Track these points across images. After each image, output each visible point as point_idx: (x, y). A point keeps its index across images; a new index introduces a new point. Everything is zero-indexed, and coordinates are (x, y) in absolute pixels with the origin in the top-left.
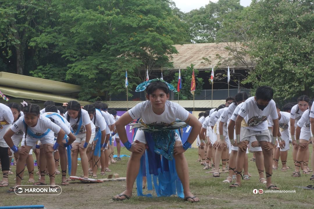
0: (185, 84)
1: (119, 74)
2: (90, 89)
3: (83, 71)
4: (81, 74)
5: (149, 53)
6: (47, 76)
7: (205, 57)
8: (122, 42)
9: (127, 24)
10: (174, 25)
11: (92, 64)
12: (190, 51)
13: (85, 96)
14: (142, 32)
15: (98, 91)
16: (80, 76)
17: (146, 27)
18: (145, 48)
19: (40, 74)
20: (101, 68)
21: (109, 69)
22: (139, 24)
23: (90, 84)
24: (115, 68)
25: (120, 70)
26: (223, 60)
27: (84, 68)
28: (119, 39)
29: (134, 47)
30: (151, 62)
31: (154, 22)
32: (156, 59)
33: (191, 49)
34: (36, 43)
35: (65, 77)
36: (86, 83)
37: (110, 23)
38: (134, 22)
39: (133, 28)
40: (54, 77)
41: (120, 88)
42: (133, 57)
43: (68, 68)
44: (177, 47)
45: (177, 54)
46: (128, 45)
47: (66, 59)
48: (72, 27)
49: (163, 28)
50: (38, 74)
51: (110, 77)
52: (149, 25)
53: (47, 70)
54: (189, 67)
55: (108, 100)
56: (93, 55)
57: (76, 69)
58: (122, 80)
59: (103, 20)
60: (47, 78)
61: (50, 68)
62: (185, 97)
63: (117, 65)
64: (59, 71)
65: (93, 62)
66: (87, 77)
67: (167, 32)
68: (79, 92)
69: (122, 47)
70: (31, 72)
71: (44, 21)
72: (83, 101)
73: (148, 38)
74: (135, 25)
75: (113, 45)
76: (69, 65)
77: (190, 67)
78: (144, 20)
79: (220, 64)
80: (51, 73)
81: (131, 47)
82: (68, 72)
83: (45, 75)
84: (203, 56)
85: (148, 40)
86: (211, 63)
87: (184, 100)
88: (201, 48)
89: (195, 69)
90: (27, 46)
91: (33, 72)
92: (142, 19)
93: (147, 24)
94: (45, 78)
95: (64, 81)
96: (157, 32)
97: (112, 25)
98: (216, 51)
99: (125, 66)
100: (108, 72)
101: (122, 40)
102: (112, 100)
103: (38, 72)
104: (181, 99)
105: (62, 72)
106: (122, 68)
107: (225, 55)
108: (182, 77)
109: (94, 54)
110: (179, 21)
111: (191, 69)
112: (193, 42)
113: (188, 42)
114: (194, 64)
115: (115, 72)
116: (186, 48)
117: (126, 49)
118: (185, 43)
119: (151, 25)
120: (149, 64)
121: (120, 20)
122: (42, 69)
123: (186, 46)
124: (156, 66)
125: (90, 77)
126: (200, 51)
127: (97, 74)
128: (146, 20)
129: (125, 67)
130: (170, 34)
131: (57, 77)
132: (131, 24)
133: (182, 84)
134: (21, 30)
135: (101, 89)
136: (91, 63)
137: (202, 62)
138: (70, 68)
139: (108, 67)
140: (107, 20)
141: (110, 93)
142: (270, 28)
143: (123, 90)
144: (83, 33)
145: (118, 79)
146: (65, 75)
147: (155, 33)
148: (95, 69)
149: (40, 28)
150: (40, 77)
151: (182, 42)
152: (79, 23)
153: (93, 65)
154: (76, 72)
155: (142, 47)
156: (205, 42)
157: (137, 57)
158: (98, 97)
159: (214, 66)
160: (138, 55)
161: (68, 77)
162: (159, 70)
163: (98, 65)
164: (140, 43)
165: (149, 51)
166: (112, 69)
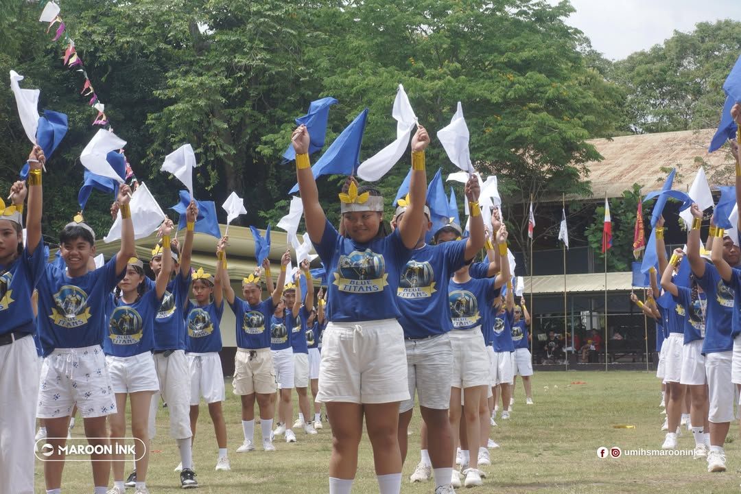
0: (621, 234)
5: (530, 161)
7: (668, 167)
9: (478, 96)
10: (590, 93)
12: (629, 153)
14: (513, 114)
17: (522, 100)
18: (521, 151)
22: (505, 95)
26: (713, 172)
29: (494, 149)
30: (537, 183)
31: (541, 89)
32: (548, 176)
33: (632, 147)
34: (273, 148)
37: (437, 96)
38: (494, 90)
39: (493, 104)
42: (494, 172)
44: (598, 144)
45: (599, 161)
46: (483, 146)
48: (352, 109)
49: (564, 101)
52: (531, 96)
54: (630, 192)
56: (400, 173)
59: (422, 90)
62: (622, 266)
67: (572, 109)
70: (262, 214)
71: (289, 98)
73: (528, 126)
74: (495, 98)
77: (632, 191)
78: (517, 85)
81: (488, 150)
84: (661, 163)
85: (527, 131)
86: (682, 179)
87: (619, 271)
88: (655, 144)
89: (643, 197)
90: (250, 158)
91: (267, 213)
92: (513, 84)
93: (525, 93)
96: (548, 112)
97: (442, 100)
98: (693, 151)
104: (611, 269)
107: (718, 160)
108: (612, 215)
109: (402, 170)
110: (600, 82)
111: (633, 195)
112: (636, 129)
113: (625, 130)
114: (641, 184)
116: (620, 145)
117: (477, 155)
118: (614, 134)
119: (534, 96)
120: (532, 189)
121: (461, 87)
123: (620, 141)
124: (549, 193)
126: (654, 151)
128: (523, 84)
130: (580, 115)
132: (487, 95)
133: (613, 233)
134: (236, 120)
137: (660, 179)
140: (431, 91)
144: (375, 122)
147: (544, 114)
149: (279, 113)
151: (610, 132)
152: (365, 99)
155: (513, 150)
156: (665, 130)
157: (504, 172)
160: (505, 167)
162: (556, 202)
164: (508, 138)
165: (532, 157)
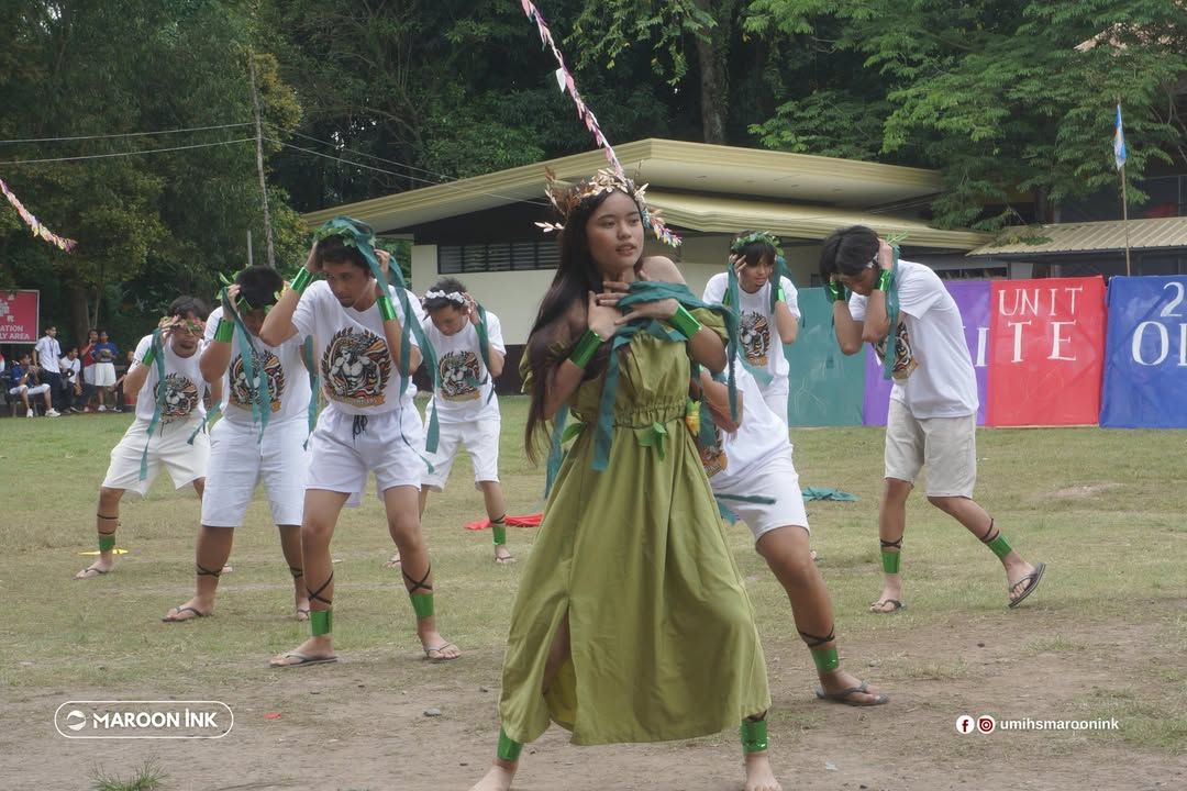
1: (1091, 116)
2: (975, 184)
3: (949, 113)
4: (941, 124)
6: (815, 140)
11: (982, 84)
13: (956, 208)
15: (1004, 189)
16: (936, 135)
19: (788, 136)
20: (1020, 99)
21: (1050, 99)
23: (977, 162)
24: (1073, 95)
25: (1092, 100)
27: (951, 101)
34: (768, 18)
35: (881, 139)
36: (962, 161)
40: (840, 143)
41: (1095, 172)
42: (1147, 42)
43: (888, 107)
47: (882, 72)
50: (778, 135)
51: (1056, 132)
53: (811, 118)
55: (1050, 221)
56: (984, 49)
57: (921, 110)
58: (1104, 139)
60: (814, 149)
61: (826, 107)
63: (1078, 81)
64: (857, 119)
65: (987, 77)
66: (964, 135)
68: (933, 196)
69: (1100, 9)
70: (754, 129)
72: (951, 229)
75: (1064, 5)
76: (892, 96)
80: (830, 126)
82: (891, 121)
83: (805, 138)
90: (738, 32)
91: (762, 127)
94: (805, 152)
95: (876, 154)
99: (1114, 82)
100: (1049, 110)
102: (1063, 220)
103: (778, 128)
105: (870, 121)
106: (1099, 93)
109: (987, 44)
115: (1072, 112)
117: (1115, 15)
122: (795, 116)
125: (975, 137)
127: (1003, 120)
129: (1112, 87)
131: (850, 142)
135: (1020, 179)
136: (981, 80)
138: (899, 104)
139: (1046, 94)
141: (1056, 195)
143: (1109, 179)
145: (1087, 137)
146: (879, 131)
148: (994, 105)
150: (787, 147)
153: (985, 86)
154: (922, 119)
155: (1180, 3)
157: (1163, 40)
158: (1009, 212)
160: (1166, 32)
161: (891, 141)
163: (1007, 85)
166: (1064, 99)
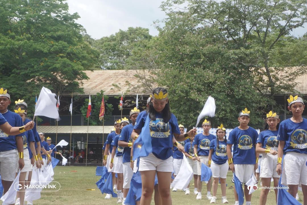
0: (95, 110)
1: (29, 99)
5: (59, 78)
7: (115, 84)
8: (33, 67)
9: (38, 49)
10: (85, 52)
12: (100, 77)
14: (53, 58)
17: (57, 52)
18: (55, 74)
22: (50, 50)
24: (24, 93)
25: (30, 95)
26: (132, 87)
28: (29, 64)
29: (44, 72)
30: (61, 87)
31: (65, 48)
32: (67, 85)
33: (101, 75)
37: (20, 48)
38: (45, 47)
39: (44, 53)
42: (44, 82)
44: (88, 73)
45: (88, 80)
46: (39, 70)
49: (74, 54)
52: (61, 51)
54: (99, 93)
58: (32, 105)
59: (14, 44)
62: (94, 124)
63: (26, 90)
67: (78, 58)
69: (32, 72)
73: (59, 63)
74: (45, 51)
75: (23, 70)
77: (100, 93)
78: (55, 46)
79: (129, 91)
81: (41, 72)
84: (112, 82)
85: (58, 66)
86: (120, 89)
87: (93, 125)
88: (110, 74)
89: (104, 95)
92: (53, 45)
93: (58, 50)
96: (67, 58)
97: (22, 50)
98: (125, 78)
99: (35, 91)
100: (18, 96)
101: (33, 65)
104: (90, 124)
106: (32, 93)
107: (135, 83)
108: (92, 102)
110: (89, 48)
111: (101, 95)
112: (103, 68)
113: (99, 68)
114: (104, 90)
115: (25, 97)
116: (96, 74)
117: (36, 74)
118: (95, 69)
119: (62, 51)
120: (59, 89)
121: (31, 45)
123: (96, 72)
124: (66, 92)
126: (110, 77)
128: (57, 46)
130: (81, 60)
132: (42, 49)
133: (92, 110)
137: (112, 89)
139: (18, 92)
140: (18, 45)
142: (176, 58)
147: (65, 59)
151: (93, 68)
155: (52, 73)
156: (115, 69)
157: (48, 82)
159: (123, 93)
160: (48, 80)
162: (69, 96)
164: (50, 68)
165: (60, 76)
166: (22, 94)
